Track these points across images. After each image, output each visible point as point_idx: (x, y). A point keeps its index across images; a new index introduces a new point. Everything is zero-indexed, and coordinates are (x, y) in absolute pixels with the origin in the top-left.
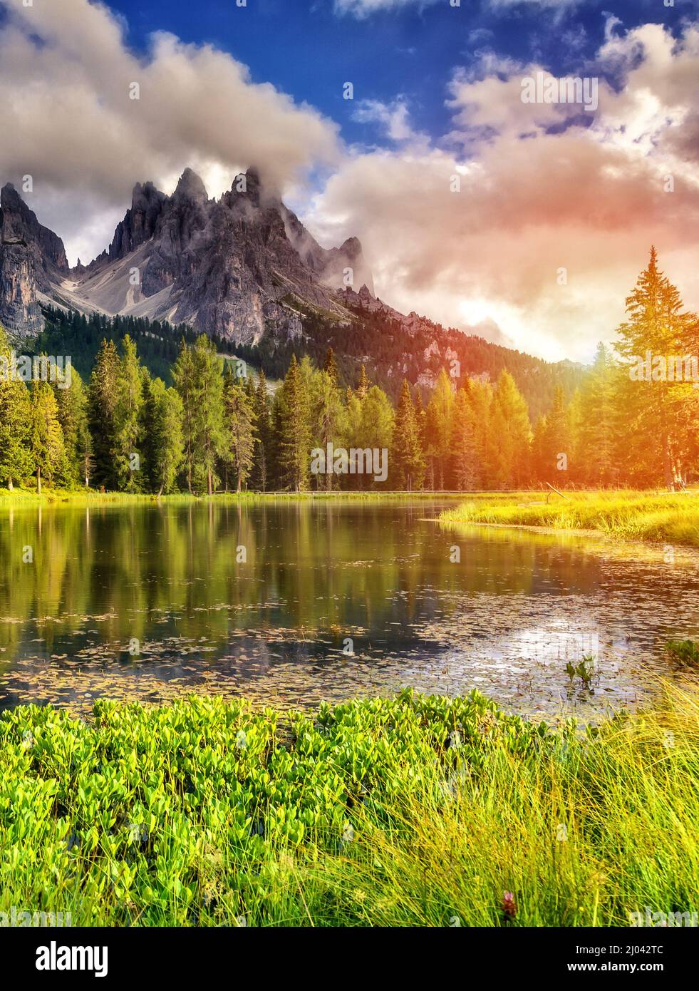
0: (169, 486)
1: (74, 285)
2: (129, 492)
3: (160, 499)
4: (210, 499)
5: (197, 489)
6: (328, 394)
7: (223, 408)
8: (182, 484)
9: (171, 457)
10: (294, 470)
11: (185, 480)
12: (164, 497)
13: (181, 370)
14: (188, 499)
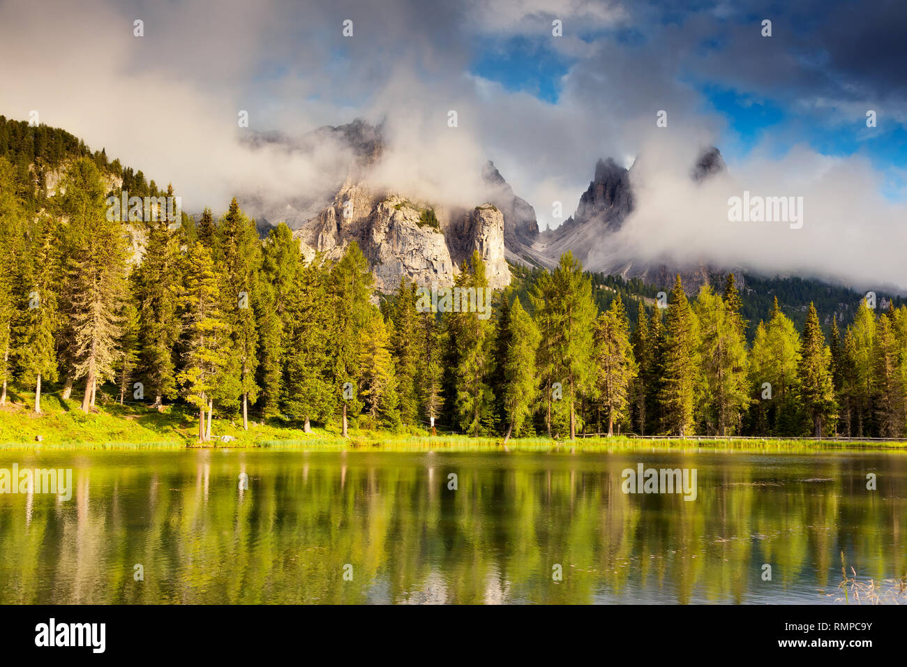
0: (518, 427)
1: (543, 247)
2: (472, 435)
3: (508, 444)
4: (572, 444)
5: (557, 431)
6: (721, 322)
7: (589, 336)
8: (539, 424)
9: (521, 393)
10: (676, 409)
11: (543, 421)
12: (513, 441)
13: (540, 292)
14: (544, 444)
